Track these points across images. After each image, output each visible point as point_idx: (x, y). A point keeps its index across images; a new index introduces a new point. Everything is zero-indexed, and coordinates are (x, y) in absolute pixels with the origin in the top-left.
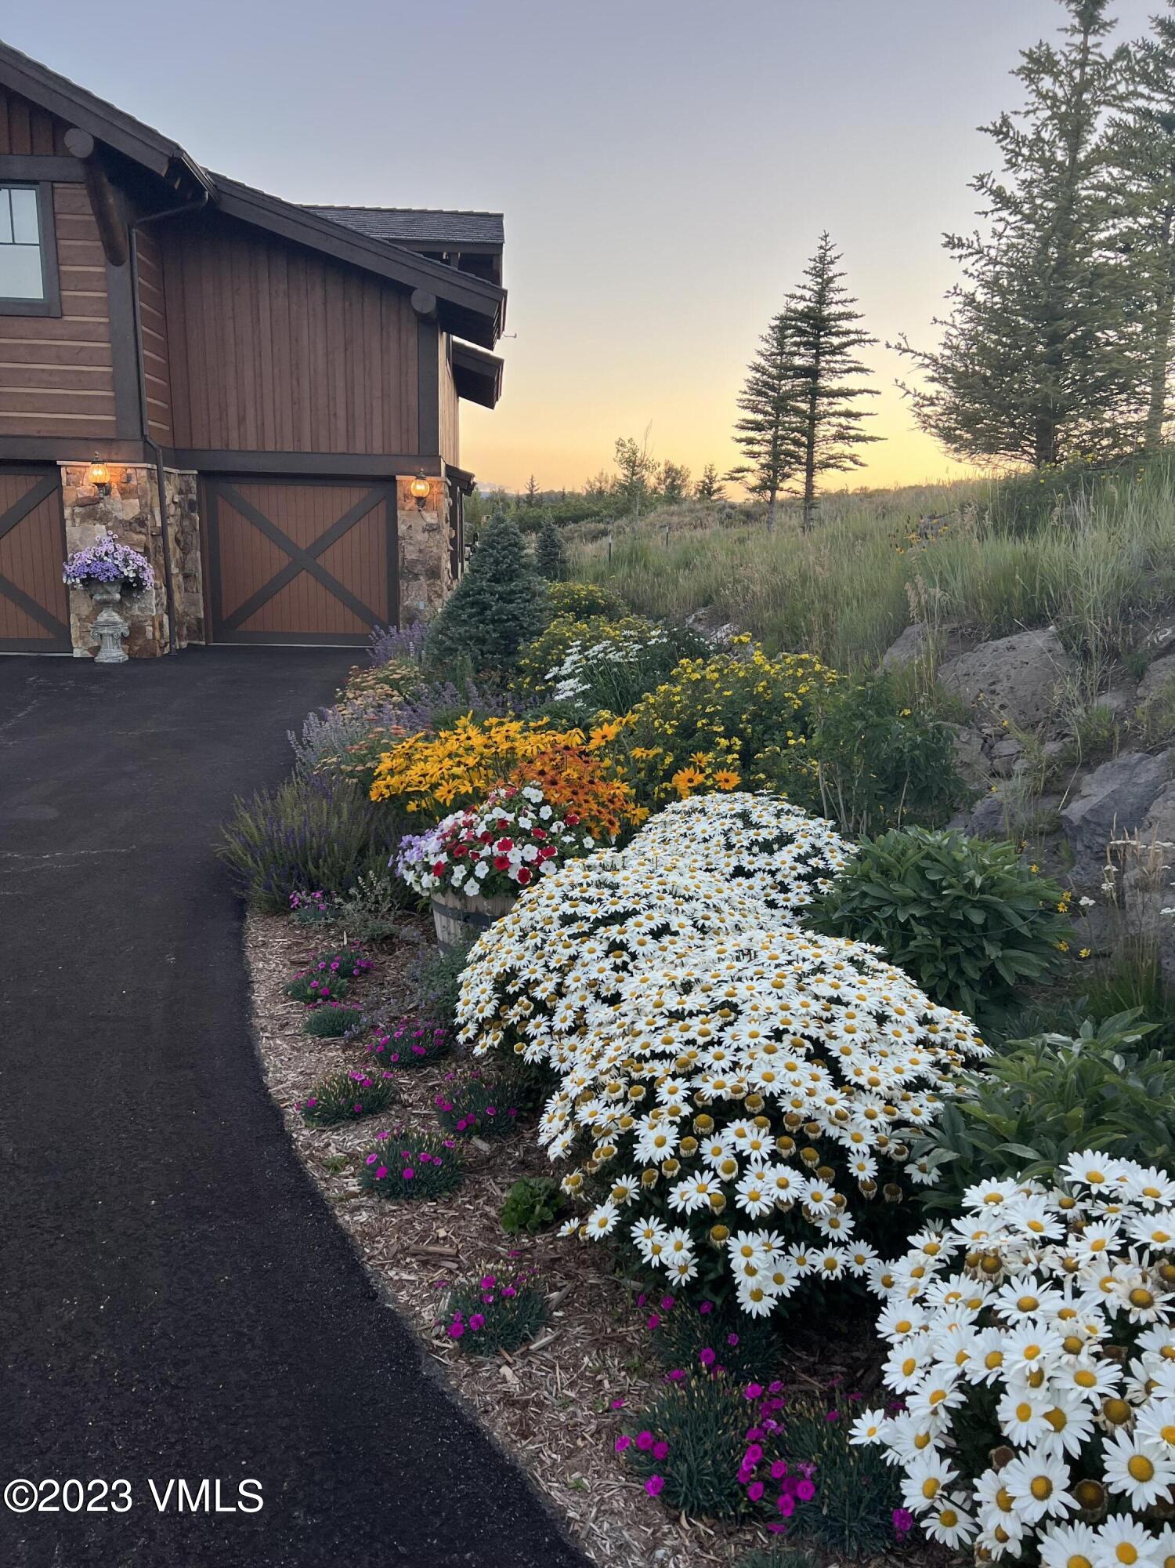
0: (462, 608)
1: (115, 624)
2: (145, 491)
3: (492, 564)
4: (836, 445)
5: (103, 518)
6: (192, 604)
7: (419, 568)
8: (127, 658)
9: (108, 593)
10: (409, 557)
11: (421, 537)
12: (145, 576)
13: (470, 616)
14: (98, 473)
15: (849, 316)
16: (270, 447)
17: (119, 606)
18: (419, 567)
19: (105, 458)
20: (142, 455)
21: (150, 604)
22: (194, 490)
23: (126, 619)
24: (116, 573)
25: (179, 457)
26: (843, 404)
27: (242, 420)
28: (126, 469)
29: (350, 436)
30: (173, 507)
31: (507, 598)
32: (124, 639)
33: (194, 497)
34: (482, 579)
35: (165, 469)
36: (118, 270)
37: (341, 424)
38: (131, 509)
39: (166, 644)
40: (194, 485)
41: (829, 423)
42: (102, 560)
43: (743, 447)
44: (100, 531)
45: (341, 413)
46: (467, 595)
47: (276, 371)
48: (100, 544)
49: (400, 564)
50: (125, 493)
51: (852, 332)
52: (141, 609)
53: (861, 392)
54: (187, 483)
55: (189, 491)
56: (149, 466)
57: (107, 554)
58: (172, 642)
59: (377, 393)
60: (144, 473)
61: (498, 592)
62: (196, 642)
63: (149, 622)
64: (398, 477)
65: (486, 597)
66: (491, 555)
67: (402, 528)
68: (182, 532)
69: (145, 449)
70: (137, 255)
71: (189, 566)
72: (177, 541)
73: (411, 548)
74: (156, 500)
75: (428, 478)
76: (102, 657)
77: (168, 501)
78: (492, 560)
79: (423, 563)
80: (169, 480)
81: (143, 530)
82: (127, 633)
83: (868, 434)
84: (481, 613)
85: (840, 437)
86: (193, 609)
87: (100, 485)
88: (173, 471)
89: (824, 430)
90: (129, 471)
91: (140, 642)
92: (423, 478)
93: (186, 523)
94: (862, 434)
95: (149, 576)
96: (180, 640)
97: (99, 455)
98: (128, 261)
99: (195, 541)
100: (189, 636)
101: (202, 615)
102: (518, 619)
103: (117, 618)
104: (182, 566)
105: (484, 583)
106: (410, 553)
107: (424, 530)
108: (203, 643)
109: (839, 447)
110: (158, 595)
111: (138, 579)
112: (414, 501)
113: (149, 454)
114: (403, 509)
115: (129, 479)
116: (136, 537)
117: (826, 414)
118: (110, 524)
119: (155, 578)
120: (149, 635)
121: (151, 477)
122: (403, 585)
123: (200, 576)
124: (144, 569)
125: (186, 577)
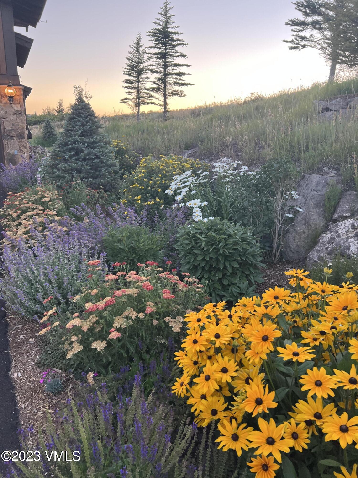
0: (64, 152)
3: (80, 126)
4: (175, 87)
11: (13, 117)
13: (71, 157)
15: (176, 33)
26: (178, 70)
31: (92, 145)
34: (75, 135)
41: (172, 78)
43: (126, 90)
46: (67, 144)
51: (178, 40)
53: (183, 65)
61: (86, 142)
65: (80, 146)
66: (79, 121)
78: (80, 124)
83: (187, 82)
84: (77, 154)
85: (175, 83)
89: (170, 80)
92: (12, 86)
94: (185, 82)
102: (100, 158)
105: (77, 137)
107: (14, 114)
109: (176, 88)
117: (170, 74)
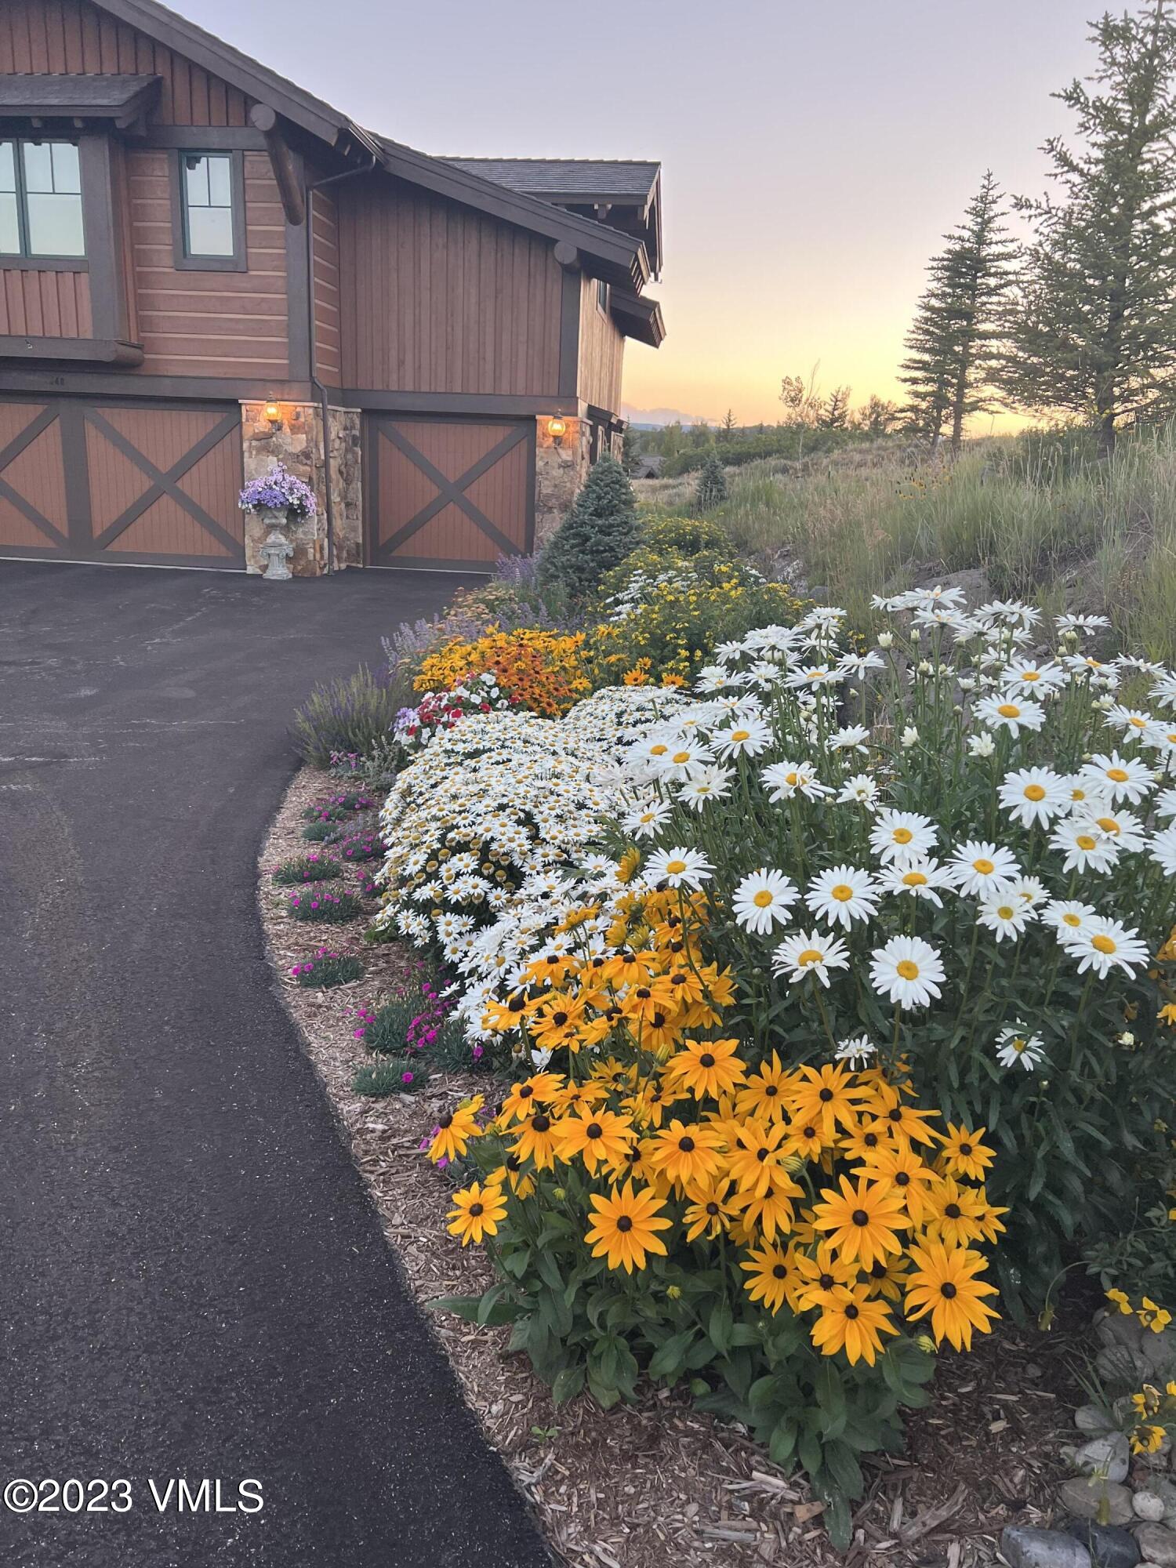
0: (567, 539)
1: (281, 545)
2: (310, 428)
3: (594, 499)
4: (986, 387)
5: (274, 451)
6: (351, 529)
7: (553, 502)
8: (290, 576)
9: (276, 517)
10: (544, 491)
11: (557, 473)
12: (307, 503)
13: (573, 547)
14: (272, 410)
15: (1008, 256)
16: (425, 388)
17: (286, 530)
18: (554, 500)
19: (279, 397)
20: (309, 395)
21: (312, 530)
22: (358, 426)
23: (291, 541)
24: (282, 500)
25: (345, 396)
27: (401, 363)
28: (296, 407)
29: (496, 379)
30: (338, 441)
32: (288, 558)
33: (357, 433)
35: (329, 407)
36: (297, 228)
37: (489, 367)
38: (297, 443)
39: (325, 565)
40: (357, 422)
41: (980, 365)
42: (271, 488)
44: (272, 462)
45: (489, 355)
46: (571, 527)
47: (434, 317)
48: (272, 474)
49: (536, 498)
50: (294, 429)
51: (1010, 273)
52: (305, 533)
54: (352, 421)
55: (353, 427)
56: (316, 405)
57: (276, 483)
58: (331, 562)
59: (523, 338)
60: (311, 411)
61: (598, 525)
62: (354, 565)
63: (311, 545)
64: (538, 417)
67: (540, 464)
68: (346, 465)
69: (313, 390)
70: (313, 212)
71: (351, 495)
72: (341, 472)
73: (547, 483)
74: (321, 435)
75: (565, 418)
76: (269, 575)
77: (333, 436)
79: (558, 498)
80: (334, 417)
81: (309, 462)
82: (291, 554)
84: (582, 544)
86: (352, 535)
87: (272, 422)
88: (340, 409)
89: (974, 372)
90: (298, 409)
91: (303, 562)
92: (560, 418)
93: (350, 456)
95: (312, 503)
96: (339, 561)
97: (272, 394)
98: (305, 221)
99: (357, 472)
100: (348, 559)
101: (360, 540)
102: (613, 550)
103: (283, 539)
104: (344, 496)
105: (587, 517)
106: (545, 488)
107: (560, 466)
108: (361, 566)
109: (989, 390)
110: (319, 521)
111: (301, 506)
112: (551, 439)
113: (316, 394)
114: (542, 446)
115: (298, 416)
116: (302, 468)
117: (978, 356)
118: (281, 456)
119: (317, 505)
120: (311, 557)
121: (317, 415)
122: (538, 517)
123: (360, 503)
124: (307, 497)
125: (348, 505)
